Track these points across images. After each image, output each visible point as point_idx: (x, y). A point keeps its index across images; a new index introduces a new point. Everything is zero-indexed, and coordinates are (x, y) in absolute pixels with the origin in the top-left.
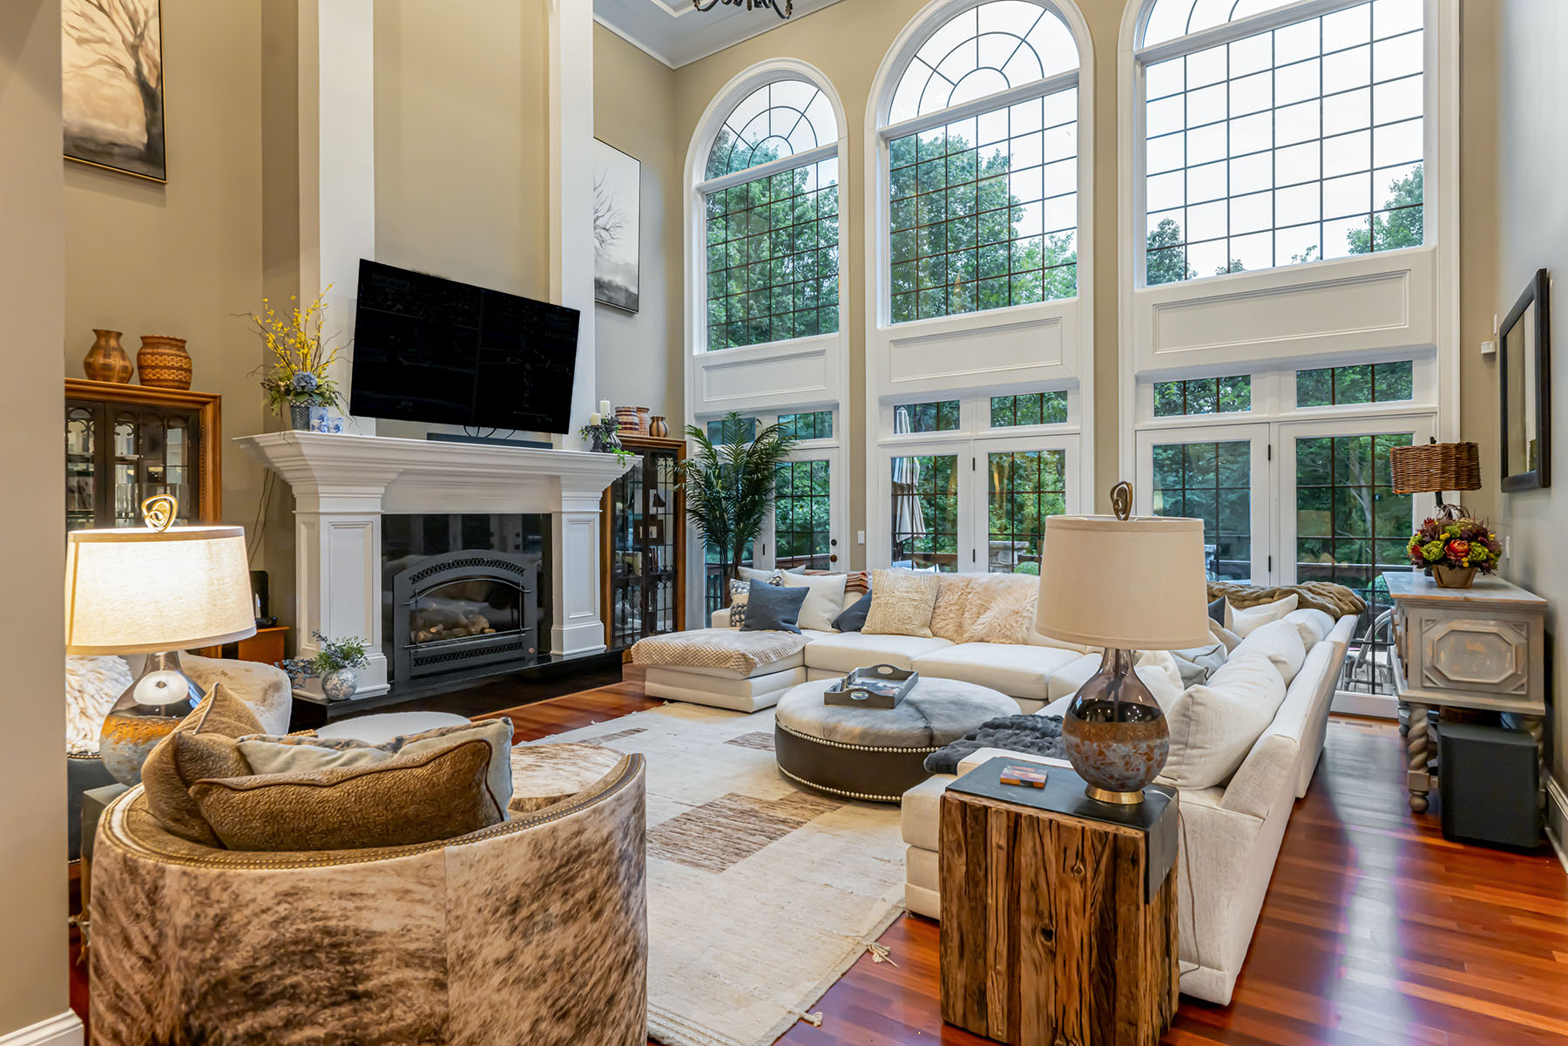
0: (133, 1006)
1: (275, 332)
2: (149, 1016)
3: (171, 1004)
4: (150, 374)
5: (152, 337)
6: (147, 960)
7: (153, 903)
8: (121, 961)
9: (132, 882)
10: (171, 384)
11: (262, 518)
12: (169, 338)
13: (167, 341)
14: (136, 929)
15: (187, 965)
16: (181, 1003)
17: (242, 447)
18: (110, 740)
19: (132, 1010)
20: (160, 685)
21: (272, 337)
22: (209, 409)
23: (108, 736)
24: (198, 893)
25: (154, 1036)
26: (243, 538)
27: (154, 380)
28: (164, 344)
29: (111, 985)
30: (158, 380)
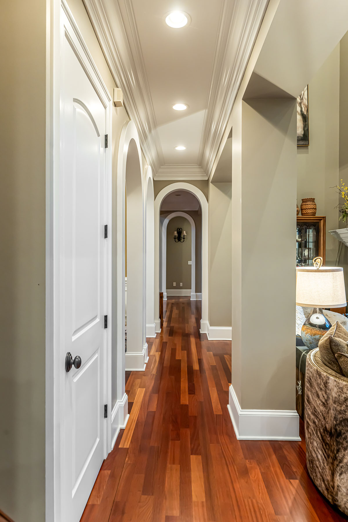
0: (320, 416)
1: (345, 191)
2: (324, 420)
3: (331, 420)
4: (304, 212)
5: (305, 199)
6: (324, 403)
7: (326, 387)
8: (316, 401)
9: (320, 378)
10: (310, 214)
11: (338, 260)
12: (310, 199)
13: (309, 200)
14: (321, 393)
15: (336, 409)
16: (334, 421)
17: (332, 234)
18: (304, 333)
19: (319, 416)
20: (317, 318)
21: (343, 193)
22: (322, 221)
23: (304, 331)
24: (340, 388)
25: (326, 427)
26: (343, 272)
27: (305, 213)
28: (308, 201)
29: (313, 407)
30: (307, 213)
